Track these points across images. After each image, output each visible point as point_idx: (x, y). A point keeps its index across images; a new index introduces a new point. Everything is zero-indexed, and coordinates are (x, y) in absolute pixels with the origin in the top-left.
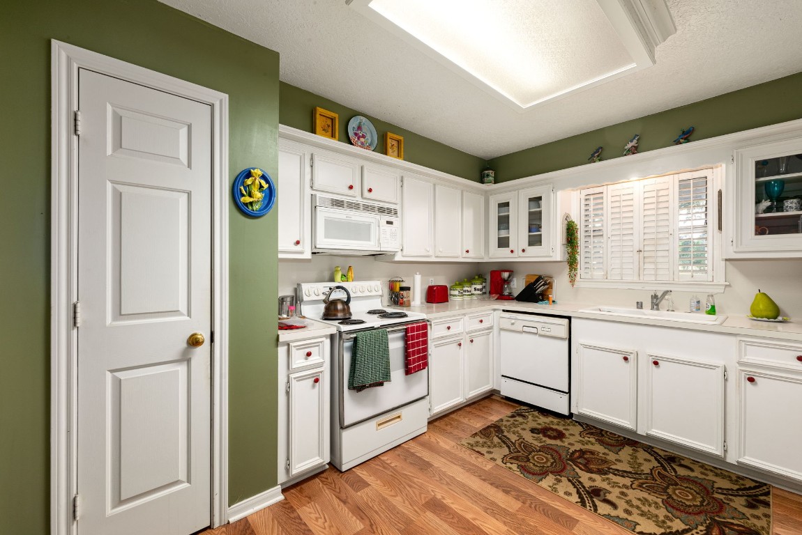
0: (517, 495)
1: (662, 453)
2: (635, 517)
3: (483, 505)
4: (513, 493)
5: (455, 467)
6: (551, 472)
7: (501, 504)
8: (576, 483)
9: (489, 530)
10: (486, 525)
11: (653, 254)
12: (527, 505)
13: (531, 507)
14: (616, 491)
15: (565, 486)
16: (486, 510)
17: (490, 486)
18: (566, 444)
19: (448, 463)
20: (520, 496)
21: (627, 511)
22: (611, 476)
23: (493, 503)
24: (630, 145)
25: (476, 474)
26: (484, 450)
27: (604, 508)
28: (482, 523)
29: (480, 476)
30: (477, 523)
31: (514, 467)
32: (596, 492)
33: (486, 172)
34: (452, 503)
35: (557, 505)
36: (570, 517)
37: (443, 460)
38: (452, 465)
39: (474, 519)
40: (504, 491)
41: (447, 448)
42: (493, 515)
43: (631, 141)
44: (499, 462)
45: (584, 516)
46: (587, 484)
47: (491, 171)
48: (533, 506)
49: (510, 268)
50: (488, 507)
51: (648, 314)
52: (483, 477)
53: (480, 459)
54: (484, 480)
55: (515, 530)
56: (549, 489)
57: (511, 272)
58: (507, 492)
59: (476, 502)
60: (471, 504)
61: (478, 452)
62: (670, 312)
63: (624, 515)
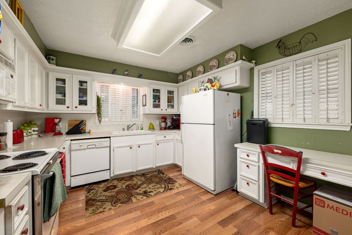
0: (134, 210)
1: (140, 174)
2: (158, 190)
3: (132, 222)
4: (132, 211)
5: (102, 224)
6: (131, 197)
7: (135, 216)
8: (139, 194)
9: (145, 224)
10: (142, 224)
11: (125, 112)
12: (140, 209)
13: (141, 209)
14: (147, 189)
15: (139, 197)
16: (135, 222)
17: (124, 216)
18: (120, 188)
19: (96, 227)
20: (135, 209)
21: (155, 191)
22: (141, 186)
23: (134, 218)
24: (126, 73)
25: (114, 218)
26: (101, 210)
27: (152, 194)
28: (141, 225)
29: (116, 217)
30: (140, 227)
31: (120, 205)
32: (145, 192)
33: (52, 57)
34: (124, 233)
35: (145, 202)
36: (151, 202)
37: (92, 228)
38: (99, 225)
39: (137, 227)
40: (129, 213)
41: (84, 223)
42: (139, 220)
43: (127, 72)
44: (113, 208)
45: (152, 199)
46: (141, 192)
47: (55, 58)
48: (142, 208)
49: (59, 117)
50: (134, 221)
51: (126, 132)
52: (117, 216)
53: (106, 213)
54: (119, 216)
55: (149, 217)
56: (137, 201)
57: (60, 119)
58: (131, 212)
59: (129, 224)
60: (129, 226)
61: (100, 212)
62: (132, 131)
63: (156, 192)
